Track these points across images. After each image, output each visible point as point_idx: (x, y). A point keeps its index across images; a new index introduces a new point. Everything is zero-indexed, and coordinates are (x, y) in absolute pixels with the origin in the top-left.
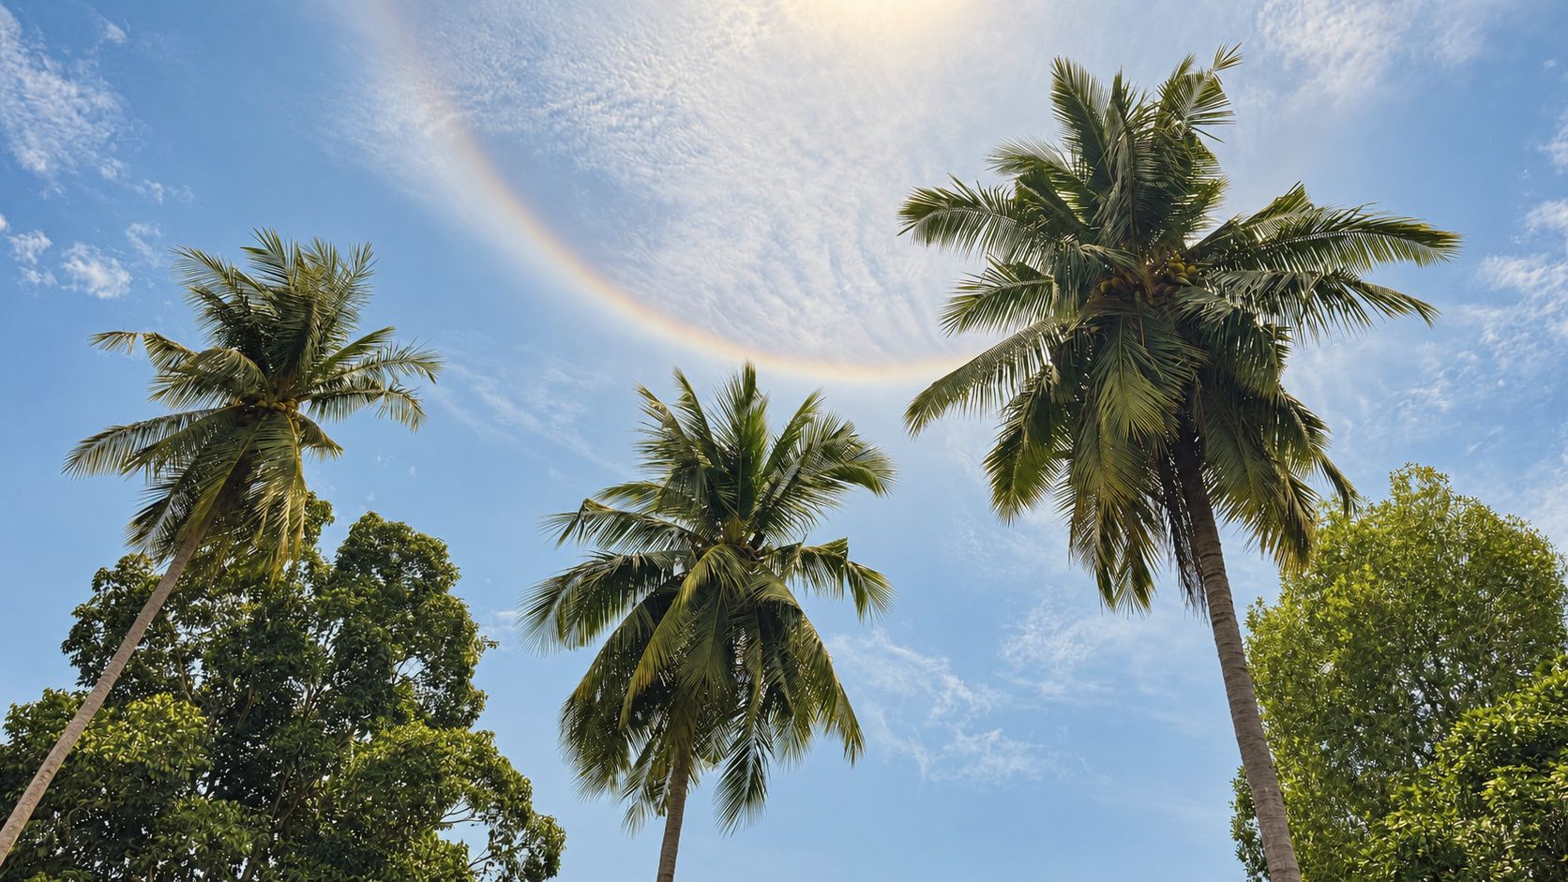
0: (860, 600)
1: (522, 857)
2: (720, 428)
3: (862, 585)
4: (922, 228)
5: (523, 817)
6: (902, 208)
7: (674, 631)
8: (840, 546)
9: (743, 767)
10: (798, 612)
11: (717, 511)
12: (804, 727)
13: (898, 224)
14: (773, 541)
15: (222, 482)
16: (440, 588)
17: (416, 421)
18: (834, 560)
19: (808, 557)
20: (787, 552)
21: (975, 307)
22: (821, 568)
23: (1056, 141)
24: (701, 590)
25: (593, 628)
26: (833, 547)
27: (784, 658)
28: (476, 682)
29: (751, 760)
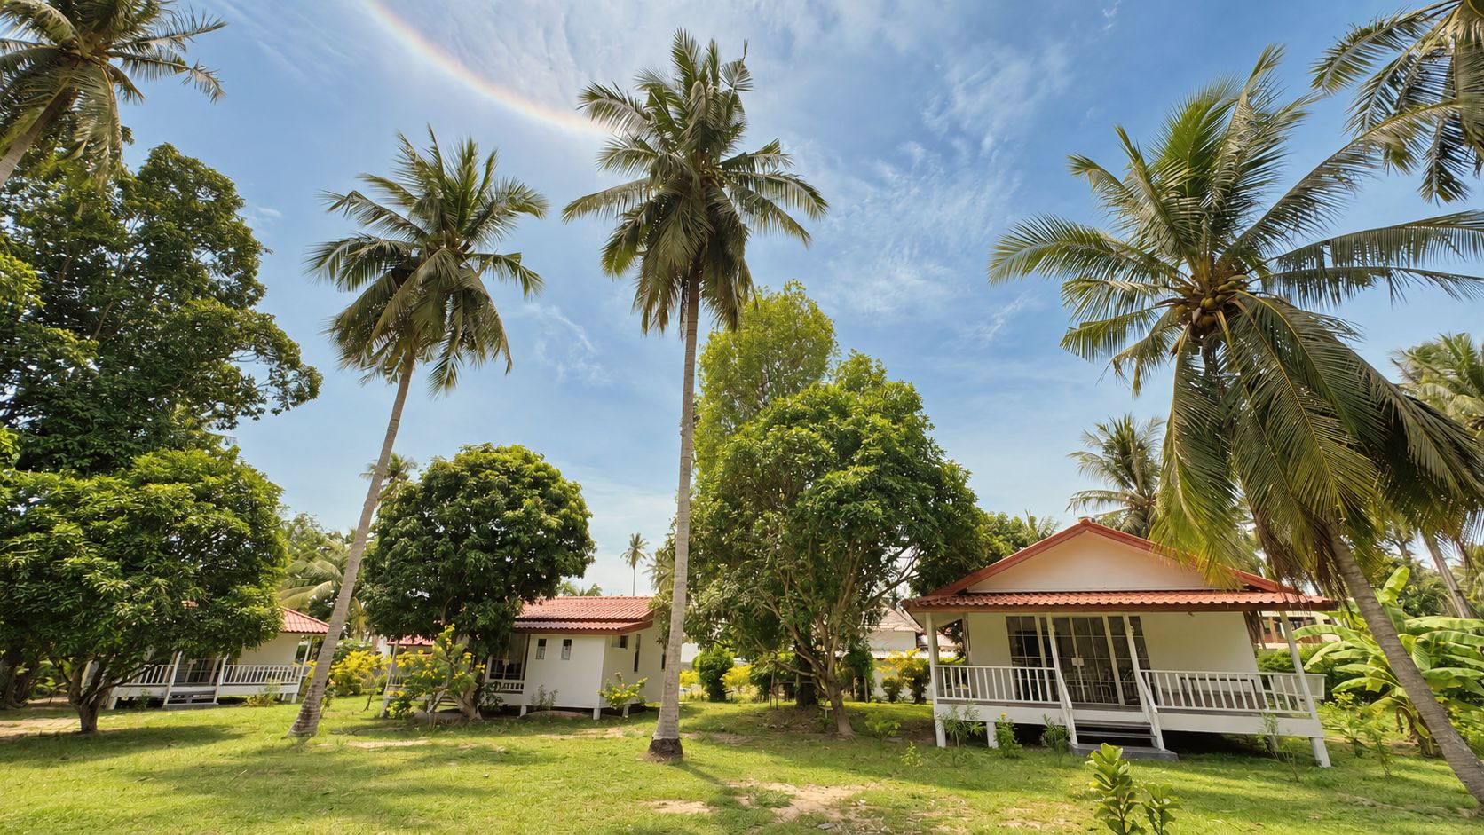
0: (526, 287)
1: (293, 386)
2: (451, 170)
3: (528, 280)
4: (591, 109)
5: (294, 365)
6: (583, 93)
7: (410, 292)
8: (517, 256)
9: (444, 368)
10: (488, 298)
11: (443, 224)
12: (483, 356)
13: (577, 102)
14: (475, 248)
15: (42, 110)
16: (229, 210)
17: (215, 95)
18: (512, 263)
19: (497, 259)
20: (485, 257)
21: (616, 157)
22: (505, 267)
23: (671, 75)
24: (429, 278)
25: (356, 282)
26: (511, 256)
27: (476, 320)
28: (259, 278)
29: (449, 366)
